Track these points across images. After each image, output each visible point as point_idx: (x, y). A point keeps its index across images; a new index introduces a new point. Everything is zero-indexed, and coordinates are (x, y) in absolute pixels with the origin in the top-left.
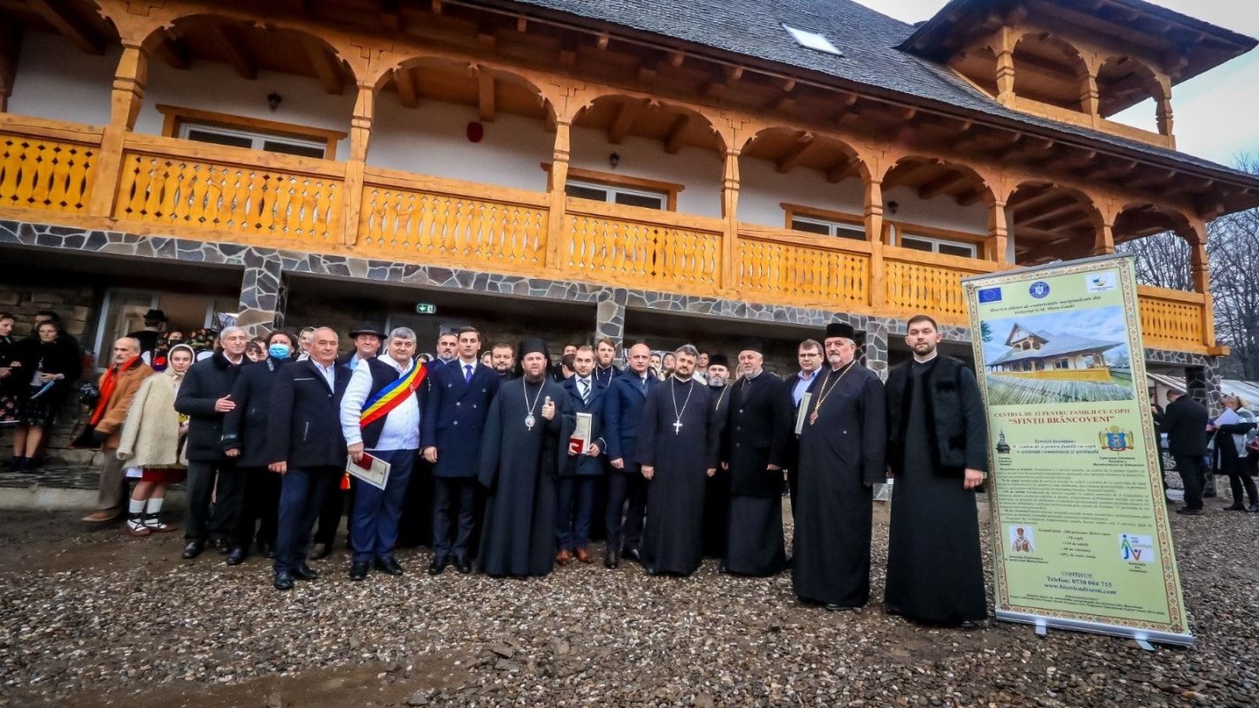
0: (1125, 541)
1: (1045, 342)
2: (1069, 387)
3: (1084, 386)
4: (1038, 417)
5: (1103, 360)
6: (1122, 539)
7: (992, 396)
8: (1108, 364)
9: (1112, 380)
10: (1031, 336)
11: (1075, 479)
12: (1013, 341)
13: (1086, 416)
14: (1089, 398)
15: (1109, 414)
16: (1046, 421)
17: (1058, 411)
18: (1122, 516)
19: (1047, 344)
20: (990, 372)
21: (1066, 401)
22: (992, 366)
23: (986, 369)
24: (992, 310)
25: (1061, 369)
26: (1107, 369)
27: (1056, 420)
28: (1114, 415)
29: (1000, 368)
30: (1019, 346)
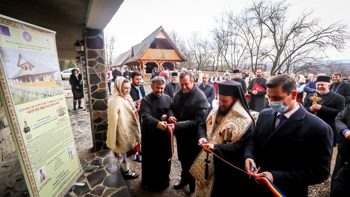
0: (68, 150)
1: (34, 67)
2: (45, 90)
3: (50, 90)
4: (37, 107)
5: (54, 78)
6: (67, 150)
7: (16, 98)
8: (56, 79)
9: (57, 86)
10: (27, 63)
11: (53, 133)
12: (21, 64)
13: (52, 103)
14: (52, 95)
15: (58, 101)
16: (40, 109)
17: (43, 102)
18: (67, 141)
19: (35, 68)
20: (12, 83)
21: (45, 97)
22: (13, 79)
23: (10, 80)
24: (6, 41)
25: (41, 82)
26: (55, 81)
27: (43, 108)
28: (60, 101)
29: (17, 80)
30: (23, 68)
